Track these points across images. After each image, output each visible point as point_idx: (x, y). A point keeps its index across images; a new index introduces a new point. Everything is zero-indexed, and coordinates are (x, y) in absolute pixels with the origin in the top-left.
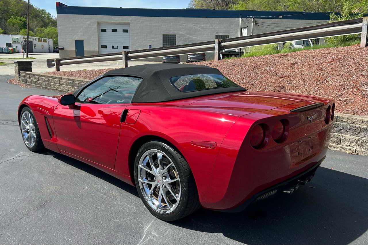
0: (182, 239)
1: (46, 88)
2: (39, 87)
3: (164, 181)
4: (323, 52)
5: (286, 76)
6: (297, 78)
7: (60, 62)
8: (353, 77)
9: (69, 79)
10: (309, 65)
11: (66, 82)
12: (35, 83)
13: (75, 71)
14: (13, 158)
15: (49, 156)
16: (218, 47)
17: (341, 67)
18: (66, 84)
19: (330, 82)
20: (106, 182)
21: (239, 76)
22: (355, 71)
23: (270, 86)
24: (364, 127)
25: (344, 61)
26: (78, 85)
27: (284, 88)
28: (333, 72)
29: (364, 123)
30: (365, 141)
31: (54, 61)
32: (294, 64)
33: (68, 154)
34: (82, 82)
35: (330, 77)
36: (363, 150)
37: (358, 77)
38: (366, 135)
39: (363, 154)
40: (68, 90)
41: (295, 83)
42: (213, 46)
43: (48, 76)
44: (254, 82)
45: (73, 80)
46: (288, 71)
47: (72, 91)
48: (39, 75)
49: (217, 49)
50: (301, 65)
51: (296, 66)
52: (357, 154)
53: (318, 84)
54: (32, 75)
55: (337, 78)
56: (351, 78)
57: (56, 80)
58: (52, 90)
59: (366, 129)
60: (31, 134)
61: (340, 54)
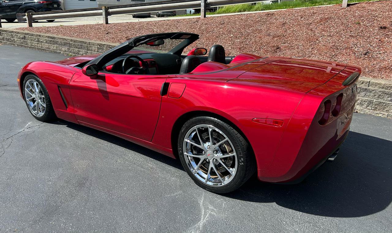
0: (240, 211)
1: (22, 46)
2: (13, 44)
3: (216, 155)
4: (308, 12)
5: (279, 36)
6: (290, 38)
7: (32, 16)
8: (343, 38)
9: (49, 37)
10: (299, 25)
11: (46, 40)
12: (8, 40)
13: (51, 27)
14: (23, 130)
15: (62, 126)
16: (204, 4)
17: (330, 27)
18: (46, 42)
19: (322, 43)
20: (136, 153)
21: (232, 35)
22: (344, 32)
23: (265, 46)
24: (364, 87)
25: (332, 22)
26: (60, 44)
27: (279, 48)
28: (323, 32)
29: (364, 84)
30: (364, 100)
31: (26, 16)
32: (284, 23)
33: (84, 123)
34: (65, 40)
35: (322, 37)
36: (362, 108)
37: (348, 38)
38: (365, 94)
39: (362, 112)
40: (49, 49)
41: (289, 43)
42: (199, 2)
43: (23, 33)
44: (249, 42)
45: (53, 38)
46: (280, 30)
47: (53, 49)
48: (12, 32)
49: (204, 6)
50: (292, 25)
51: (286, 26)
52: (357, 112)
53: (311, 45)
54: (3, 31)
55: (329, 38)
56: (342, 39)
57: (33, 38)
58: (30, 47)
59: (366, 89)
60: (38, 104)
61: (326, 14)
